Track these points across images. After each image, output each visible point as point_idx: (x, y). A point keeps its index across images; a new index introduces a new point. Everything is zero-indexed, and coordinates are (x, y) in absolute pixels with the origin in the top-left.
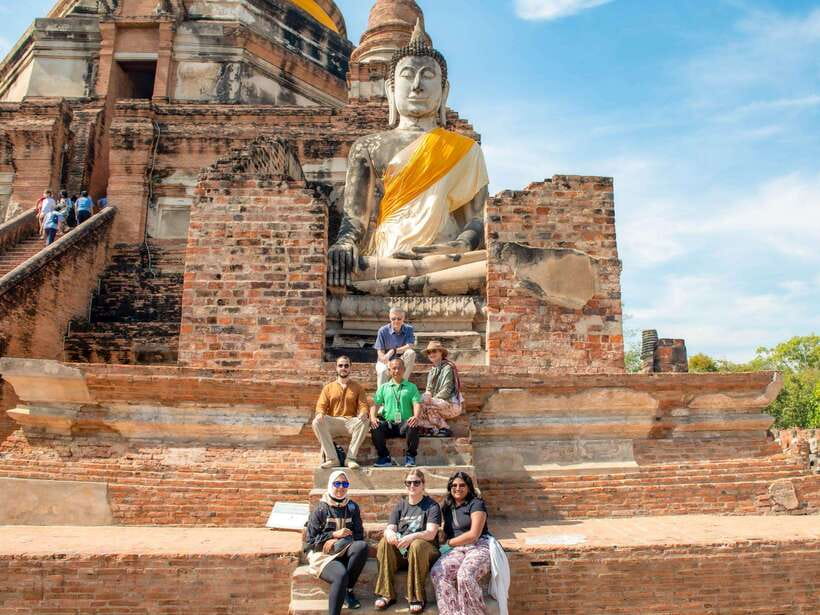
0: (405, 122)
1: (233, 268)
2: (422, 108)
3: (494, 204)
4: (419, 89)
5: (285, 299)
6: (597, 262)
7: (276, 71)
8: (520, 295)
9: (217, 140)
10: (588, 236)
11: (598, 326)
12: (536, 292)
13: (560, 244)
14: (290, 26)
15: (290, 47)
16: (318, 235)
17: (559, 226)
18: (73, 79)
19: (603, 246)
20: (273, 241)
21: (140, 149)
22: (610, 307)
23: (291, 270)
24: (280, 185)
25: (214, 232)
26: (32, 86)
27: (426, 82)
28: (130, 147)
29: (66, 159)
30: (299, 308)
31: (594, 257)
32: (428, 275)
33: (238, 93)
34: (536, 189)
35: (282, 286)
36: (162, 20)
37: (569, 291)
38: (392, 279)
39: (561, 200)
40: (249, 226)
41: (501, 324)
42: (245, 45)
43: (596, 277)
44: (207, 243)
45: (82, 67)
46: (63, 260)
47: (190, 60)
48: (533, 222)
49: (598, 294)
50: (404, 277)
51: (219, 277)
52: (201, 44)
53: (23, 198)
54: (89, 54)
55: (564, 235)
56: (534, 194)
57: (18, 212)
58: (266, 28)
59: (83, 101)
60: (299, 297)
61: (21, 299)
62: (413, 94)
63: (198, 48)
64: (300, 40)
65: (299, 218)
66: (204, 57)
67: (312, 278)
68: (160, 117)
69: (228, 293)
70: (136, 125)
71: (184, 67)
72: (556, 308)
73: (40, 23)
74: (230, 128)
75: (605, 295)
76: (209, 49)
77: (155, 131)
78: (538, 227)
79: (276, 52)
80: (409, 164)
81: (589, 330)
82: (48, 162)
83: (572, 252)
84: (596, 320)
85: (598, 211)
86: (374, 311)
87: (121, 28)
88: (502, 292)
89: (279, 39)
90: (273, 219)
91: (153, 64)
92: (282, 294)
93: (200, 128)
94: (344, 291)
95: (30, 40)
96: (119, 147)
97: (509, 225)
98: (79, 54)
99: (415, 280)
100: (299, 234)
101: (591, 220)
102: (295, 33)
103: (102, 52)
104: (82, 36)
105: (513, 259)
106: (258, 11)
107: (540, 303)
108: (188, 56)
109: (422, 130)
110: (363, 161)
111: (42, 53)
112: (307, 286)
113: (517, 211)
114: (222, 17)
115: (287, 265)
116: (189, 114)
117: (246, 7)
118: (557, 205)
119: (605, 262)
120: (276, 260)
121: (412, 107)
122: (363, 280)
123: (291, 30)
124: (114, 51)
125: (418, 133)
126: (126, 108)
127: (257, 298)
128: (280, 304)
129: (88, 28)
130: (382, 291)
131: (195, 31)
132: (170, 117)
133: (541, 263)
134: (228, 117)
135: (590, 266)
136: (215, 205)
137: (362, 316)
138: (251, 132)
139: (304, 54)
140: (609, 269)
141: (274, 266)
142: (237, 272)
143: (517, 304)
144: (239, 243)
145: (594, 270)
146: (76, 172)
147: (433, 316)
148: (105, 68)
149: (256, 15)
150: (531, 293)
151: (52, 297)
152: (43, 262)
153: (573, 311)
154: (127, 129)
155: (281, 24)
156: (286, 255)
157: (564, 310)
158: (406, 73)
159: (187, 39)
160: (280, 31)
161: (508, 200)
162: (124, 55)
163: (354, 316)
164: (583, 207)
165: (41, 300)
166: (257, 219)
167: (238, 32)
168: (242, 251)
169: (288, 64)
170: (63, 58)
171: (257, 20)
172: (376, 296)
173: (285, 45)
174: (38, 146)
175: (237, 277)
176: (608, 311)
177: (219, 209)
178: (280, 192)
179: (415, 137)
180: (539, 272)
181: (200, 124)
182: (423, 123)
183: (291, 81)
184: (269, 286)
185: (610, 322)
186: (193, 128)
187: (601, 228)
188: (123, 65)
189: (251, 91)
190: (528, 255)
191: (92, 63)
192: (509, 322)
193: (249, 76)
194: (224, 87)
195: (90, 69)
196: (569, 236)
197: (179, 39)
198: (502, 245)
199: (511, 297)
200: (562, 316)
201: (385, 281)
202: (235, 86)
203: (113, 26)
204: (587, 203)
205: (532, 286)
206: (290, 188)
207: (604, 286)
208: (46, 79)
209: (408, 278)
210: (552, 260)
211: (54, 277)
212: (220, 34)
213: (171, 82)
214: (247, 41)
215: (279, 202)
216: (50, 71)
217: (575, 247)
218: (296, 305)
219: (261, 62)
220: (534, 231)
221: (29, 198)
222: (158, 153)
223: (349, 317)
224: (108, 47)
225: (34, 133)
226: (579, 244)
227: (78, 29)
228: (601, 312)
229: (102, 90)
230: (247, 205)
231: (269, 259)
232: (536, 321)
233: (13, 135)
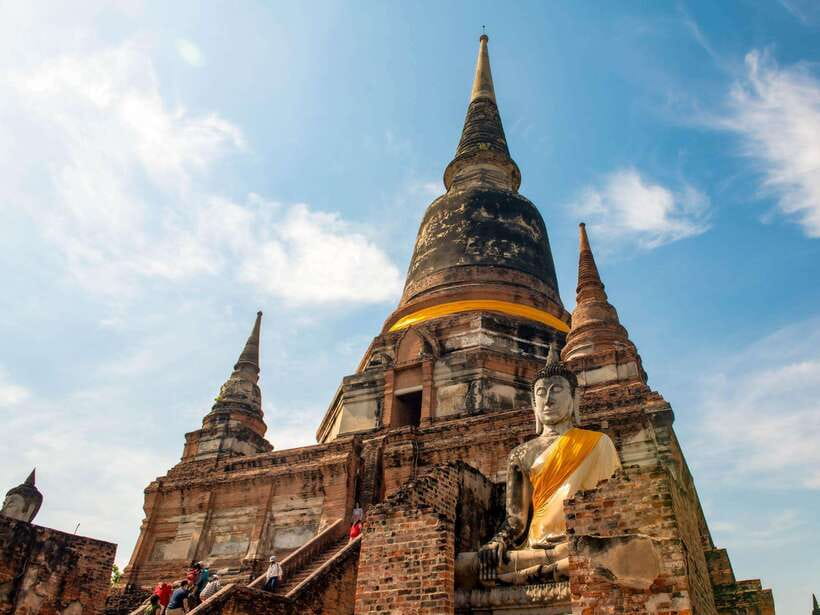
0: (547, 430)
1: (387, 580)
2: (556, 417)
3: (569, 504)
4: (549, 403)
5: (420, 602)
6: (659, 543)
7: (511, 378)
8: (595, 581)
9: (459, 448)
10: (650, 520)
11: (667, 603)
12: (608, 577)
13: (626, 531)
14: (523, 338)
15: (524, 354)
16: (442, 548)
17: (624, 516)
18: (369, 417)
19: (663, 528)
20: (412, 556)
21: (405, 465)
22: (676, 584)
23: (424, 578)
24: (416, 512)
25: (375, 554)
26: (343, 426)
27: (556, 396)
28: (398, 465)
29: (359, 480)
30: (429, 609)
31: (656, 539)
32: (557, 562)
33: (481, 403)
34: (602, 486)
35: (418, 591)
36: (424, 360)
37: (637, 573)
38: (528, 569)
39: (623, 492)
40: (397, 546)
41: (582, 608)
42: (484, 364)
43: (660, 557)
44: (370, 562)
45: (374, 405)
46: (345, 565)
47: (446, 385)
48: (602, 515)
49: (663, 572)
50: (537, 566)
51: (377, 588)
52: (453, 371)
53: (329, 515)
54: (378, 395)
55: (628, 522)
56: (600, 491)
57: (326, 527)
58: (503, 344)
59: (375, 431)
60: (429, 600)
61: (310, 602)
62: (546, 408)
63: (450, 375)
64: (534, 345)
65: (429, 537)
66: (455, 381)
67: (438, 583)
68: (420, 437)
69: (383, 601)
70: (402, 447)
71: (442, 391)
72: (627, 590)
73: (347, 379)
74: (468, 437)
75: (670, 572)
76: (457, 374)
77: (414, 450)
78: (606, 518)
79: (509, 363)
80: (546, 466)
81: (658, 608)
82: (345, 486)
83: (636, 537)
84: (664, 597)
85: (656, 497)
86: (515, 600)
87: (398, 372)
88: (581, 580)
89: (515, 350)
90: (412, 539)
91: (419, 394)
92: (418, 598)
93: (446, 441)
94: (493, 583)
95: (341, 393)
96: (391, 466)
97: (582, 520)
98: (371, 396)
99: (547, 567)
100: (429, 549)
101: (650, 506)
102: (528, 342)
103: (386, 392)
104: (373, 384)
105: (587, 550)
106: (495, 333)
107: (614, 587)
108: (444, 382)
109: (558, 434)
110: (516, 467)
111: (349, 400)
112: (434, 590)
113: (588, 508)
114: (470, 345)
115: (421, 574)
116: (438, 432)
117: (486, 334)
118: (621, 497)
119: (666, 542)
120: (414, 571)
121: (547, 418)
122: (508, 572)
123: (524, 341)
124: (394, 390)
125: (554, 437)
126: (395, 435)
127: (402, 603)
128: (417, 606)
129: (377, 377)
130: (522, 580)
131: (448, 363)
132: (426, 435)
133: (610, 551)
134: (467, 428)
135: (653, 548)
136: (377, 533)
137: (505, 605)
138: (483, 437)
139: (538, 356)
140: (671, 548)
141: (412, 575)
142: (390, 584)
143: (595, 589)
144: (390, 560)
145: (657, 551)
146: (368, 488)
147: (561, 600)
148: (388, 403)
149: (494, 337)
150: (604, 578)
151: (336, 597)
152: (328, 570)
153: (643, 592)
154: (396, 452)
155: (515, 338)
156: (421, 566)
157: (634, 591)
158: (540, 392)
159: (443, 370)
160: (516, 344)
161: (580, 499)
162: (400, 392)
163: (500, 606)
164: (642, 496)
165: (327, 601)
166: (402, 540)
167: (477, 356)
168: (393, 566)
169: (521, 370)
170: (361, 401)
171: (496, 341)
172: (518, 585)
173: (520, 354)
174: (338, 475)
175: (390, 587)
176: (674, 588)
177: (379, 536)
178: (416, 518)
179: (552, 441)
180: (610, 559)
181: (446, 438)
182: (559, 429)
183: (524, 382)
184: (409, 592)
185: (677, 599)
186: (441, 442)
187: (660, 512)
188: (401, 398)
189: (491, 399)
190: (599, 544)
191: (379, 401)
192: (588, 606)
193: (489, 388)
194: (471, 400)
195: (379, 407)
196: (633, 523)
197: (436, 371)
198: (577, 538)
199: (588, 584)
200: (633, 597)
201: (523, 572)
202: (478, 398)
203: (391, 372)
204: (645, 491)
205: (605, 572)
206: (424, 514)
207: (667, 565)
208: (352, 419)
209: (541, 567)
210: (619, 547)
211: (337, 581)
212: (465, 361)
213: (433, 405)
214: (485, 361)
215: (416, 526)
216: (354, 414)
217: (639, 532)
218: (428, 606)
219: (498, 374)
220: (603, 522)
221: (334, 516)
222: (419, 466)
223: (497, 606)
224: (390, 387)
225: (336, 465)
226: (643, 529)
227: (370, 379)
228: (668, 590)
229: (387, 421)
230: (396, 531)
231: (409, 571)
232: (611, 603)
233: (322, 468)
